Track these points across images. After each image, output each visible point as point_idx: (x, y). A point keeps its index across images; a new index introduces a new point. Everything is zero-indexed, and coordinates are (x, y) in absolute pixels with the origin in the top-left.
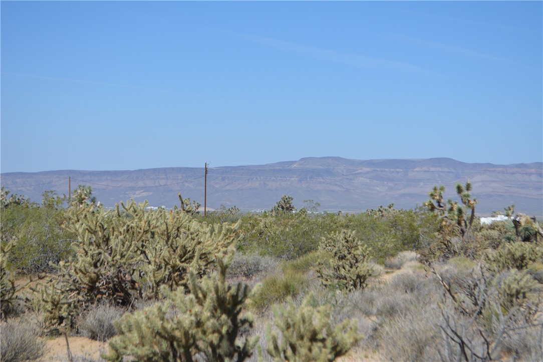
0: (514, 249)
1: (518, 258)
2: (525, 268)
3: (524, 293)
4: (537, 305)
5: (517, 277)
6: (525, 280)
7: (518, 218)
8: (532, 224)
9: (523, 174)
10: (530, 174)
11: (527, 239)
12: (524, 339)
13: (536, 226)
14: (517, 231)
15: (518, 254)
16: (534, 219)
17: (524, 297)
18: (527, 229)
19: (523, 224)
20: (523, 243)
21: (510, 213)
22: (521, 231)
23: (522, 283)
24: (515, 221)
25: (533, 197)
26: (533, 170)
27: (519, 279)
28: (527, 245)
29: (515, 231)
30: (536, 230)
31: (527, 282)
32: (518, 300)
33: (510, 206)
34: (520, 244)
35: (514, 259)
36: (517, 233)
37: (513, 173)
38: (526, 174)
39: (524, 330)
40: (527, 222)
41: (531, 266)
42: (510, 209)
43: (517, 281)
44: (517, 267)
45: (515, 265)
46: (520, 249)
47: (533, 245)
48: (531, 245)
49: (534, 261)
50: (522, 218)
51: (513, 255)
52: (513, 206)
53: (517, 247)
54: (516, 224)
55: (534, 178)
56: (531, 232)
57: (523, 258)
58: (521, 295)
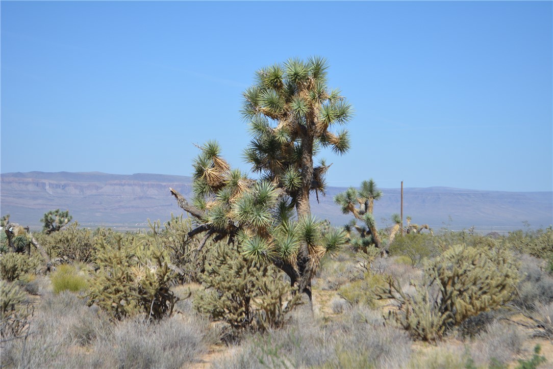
0: (5, 260)
1: (10, 270)
2: (16, 279)
3: (13, 305)
4: (26, 317)
5: (5, 289)
6: (13, 291)
7: (11, 228)
8: (25, 234)
9: (20, 183)
10: (27, 184)
11: (20, 250)
12: (10, 352)
13: (30, 236)
14: (9, 242)
15: (10, 265)
16: (27, 229)
17: (13, 309)
18: (20, 240)
19: (16, 234)
20: (14, 254)
21: (5, 223)
22: (15, 242)
23: (10, 295)
24: (7, 232)
25: (30, 207)
26: (30, 180)
27: (7, 291)
28: (19, 257)
29: (8, 241)
30: (30, 240)
31: (16, 293)
32: (6, 312)
33: (5, 216)
34: (11, 255)
35: (5, 270)
36: (10, 244)
37: (10, 183)
38: (23, 183)
39: (11, 343)
40: (20, 232)
41: (23, 277)
42: (5, 219)
43: (5, 293)
44: (9, 279)
45: (6, 277)
46: (11, 260)
47: (25, 256)
48: (23, 256)
49: (26, 272)
50: (15, 228)
51: (5, 266)
52: (8, 216)
53: (8, 258)
54: (9, 234)
55: (31, 187)
56: (24, 242)
57: (14, 269)
58: (9, 308)
